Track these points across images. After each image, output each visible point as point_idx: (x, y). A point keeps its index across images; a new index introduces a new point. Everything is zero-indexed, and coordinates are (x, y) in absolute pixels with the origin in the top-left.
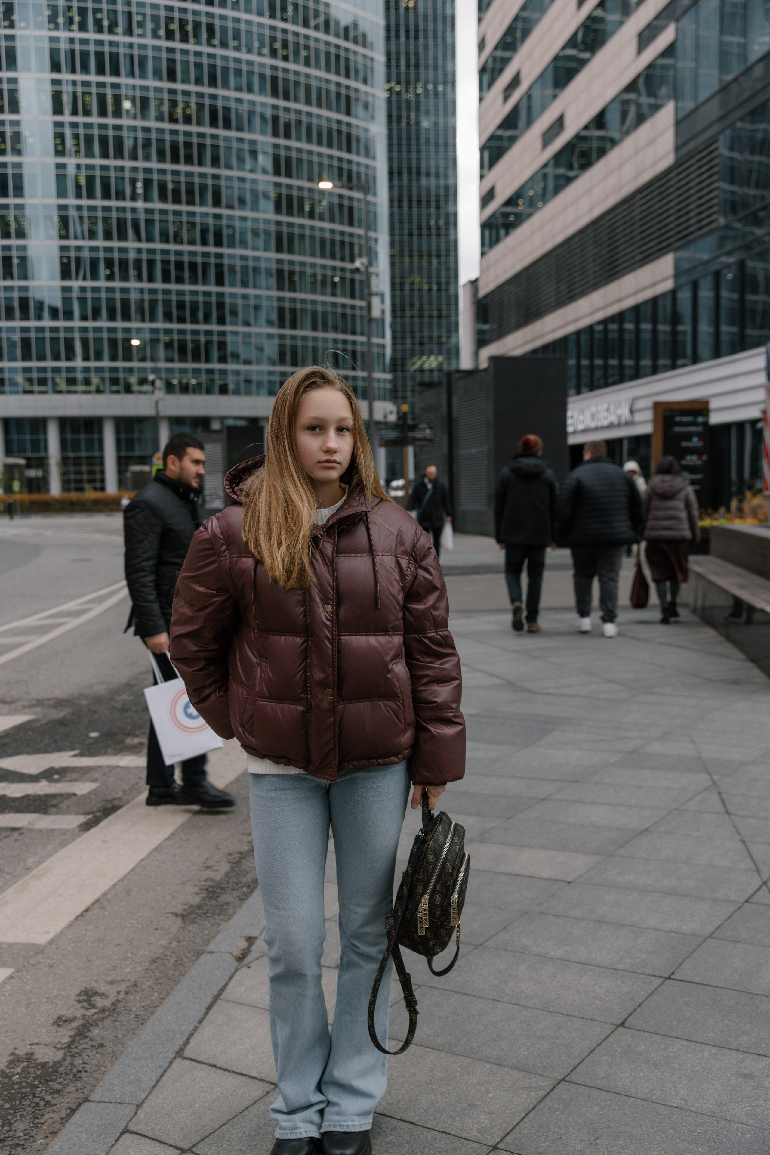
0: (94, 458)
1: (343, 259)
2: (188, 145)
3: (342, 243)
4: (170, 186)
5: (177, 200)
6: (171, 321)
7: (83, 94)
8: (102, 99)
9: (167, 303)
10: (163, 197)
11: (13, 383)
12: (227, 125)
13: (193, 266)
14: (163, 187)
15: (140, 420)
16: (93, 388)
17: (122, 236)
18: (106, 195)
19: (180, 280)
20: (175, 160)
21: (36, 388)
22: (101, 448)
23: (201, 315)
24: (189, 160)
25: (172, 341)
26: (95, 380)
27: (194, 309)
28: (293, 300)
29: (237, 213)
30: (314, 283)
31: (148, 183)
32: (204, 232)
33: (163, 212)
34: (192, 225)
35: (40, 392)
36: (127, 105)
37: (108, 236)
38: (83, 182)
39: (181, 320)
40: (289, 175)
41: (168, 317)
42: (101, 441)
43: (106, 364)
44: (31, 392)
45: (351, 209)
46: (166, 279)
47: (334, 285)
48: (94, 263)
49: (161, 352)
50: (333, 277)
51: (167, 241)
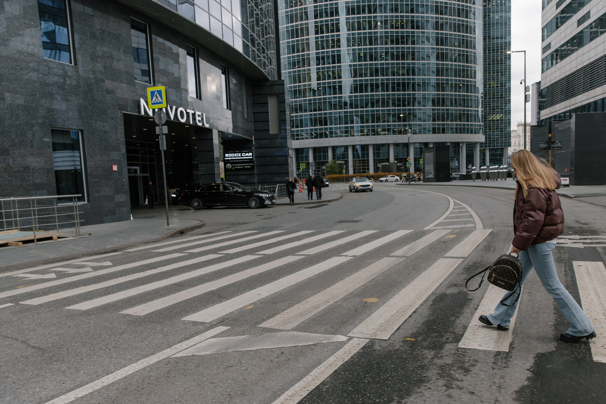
0: (364, 160)
1: (463, 77)
2: (403, 37)
3: (463, 70)
4: (395, 53)
5: (398, 59)
6: (395, 106)
7: (363, 21)
8: (370, 22)
9: (394, 100)
10: (393, 59)
11: (336, 133)
12: (418, 28)
13: (404, 84)
14: (392, 54)
15: (383, 145)
16: (365, 134)
17: (377, 75)
18: (371, 59)
19: (398, 90)
20: (397, 43)
21: (344, 135)
22: (368, 157)
23: (406, 103)
24: (403, 43)
25: (395, 114)
26: (366, 131)
27: (404, 101)
28: (443, 95)
29: (421, 62)
30: (452, 87)
31: (387, 53)
32: (408, 70)
33: (393, 64)
34: (403, 68)
35: (346, 136)
36: (379, 24)
37: (371, 75)
38: (362, 55)
39: (399, 105)
40: (442, 45)
41: (394, 105)
42: (368, 154)
43: (370, 124)
44: (342, 136)
45: (467, 56)
46: (393, 90)
47: (460, 87)
48: (366, 86)
49: (391, 119)
50: (459, 84)
51: (394, 75)
